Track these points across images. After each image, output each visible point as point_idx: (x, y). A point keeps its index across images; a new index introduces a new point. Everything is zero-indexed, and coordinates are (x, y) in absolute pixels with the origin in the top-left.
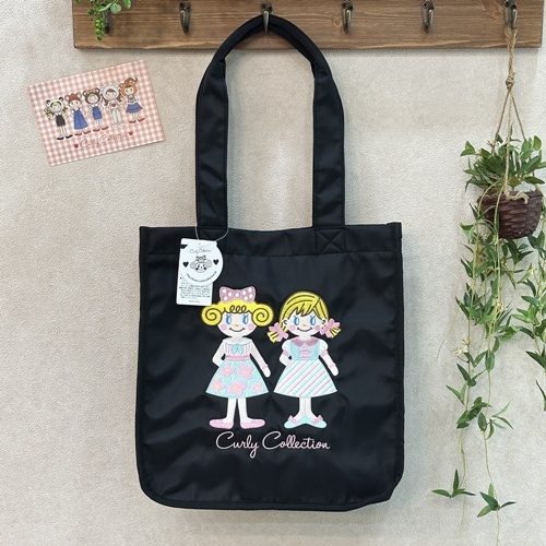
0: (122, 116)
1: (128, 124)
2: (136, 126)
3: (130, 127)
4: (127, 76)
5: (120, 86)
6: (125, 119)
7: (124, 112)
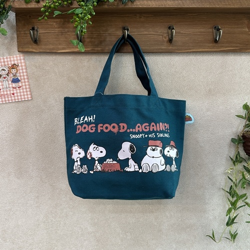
0: (9, 84)
1: (12, 89)
2: (16, 90)
3: (13, 90)
4: (13, 63)
5: (8, 68)
6: (11, 86)
7: (10, 82)
